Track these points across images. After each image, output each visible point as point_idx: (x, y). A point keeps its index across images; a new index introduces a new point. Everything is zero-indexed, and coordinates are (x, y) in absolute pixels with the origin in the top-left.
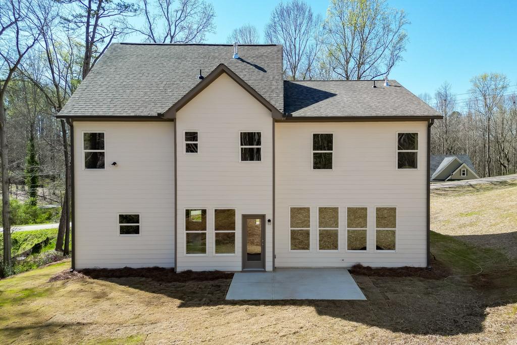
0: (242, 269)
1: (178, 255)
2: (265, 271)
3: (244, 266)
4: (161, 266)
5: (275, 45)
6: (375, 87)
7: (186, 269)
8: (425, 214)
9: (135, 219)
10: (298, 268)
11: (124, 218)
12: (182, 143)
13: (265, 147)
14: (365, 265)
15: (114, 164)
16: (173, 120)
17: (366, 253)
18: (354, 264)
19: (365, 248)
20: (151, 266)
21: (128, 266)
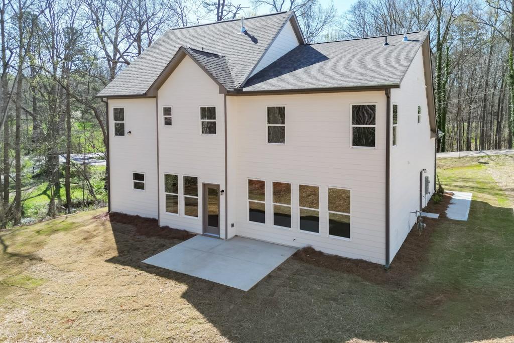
0: (203, 233)
1: (160, 212)
2: (219, 238)
3: (205, 230)
6: (386, 44)
7: (165, 225)
9: (142, 177)
10: (255, 240)
11: (135, 176)
12: (162, 117)
13: (220, 121)
14: (317, 249)
15: (130, 132)
16: (156, 97)
17: (318, 236)
18: (305, 246)
19: (317, 231)
21: (139, 214)
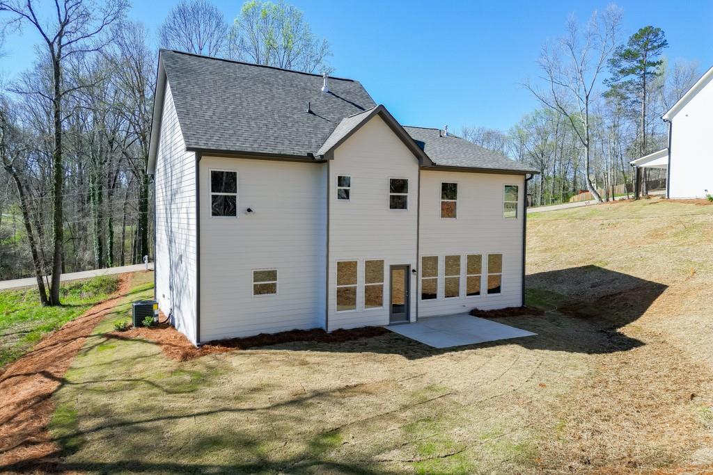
0: (391, 322)
1: (329, 314)
2: (409, 323)
3: (391, 319)
4: (300, 328)
5: (352, 81)
6: (441, 136)
7: (336, 328)
8: (521, 260)
9: (272, 275)
11: (258, 275)
12: (334, 188)
13: (411, 196)
15: (249, 210)
17: (480, 298)
18: (472, 309)
19: (478, 293)
20: (289, 329)
21: (264, 332)
